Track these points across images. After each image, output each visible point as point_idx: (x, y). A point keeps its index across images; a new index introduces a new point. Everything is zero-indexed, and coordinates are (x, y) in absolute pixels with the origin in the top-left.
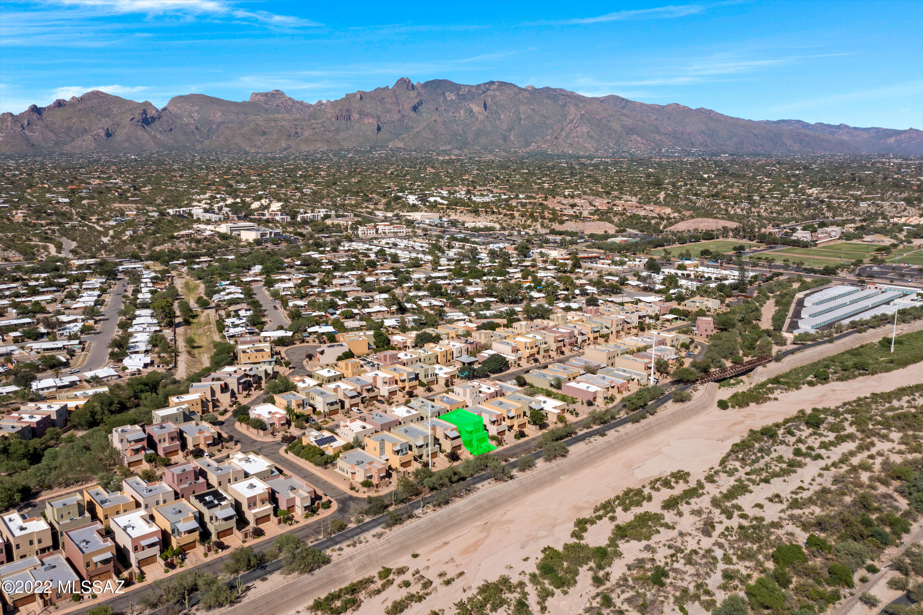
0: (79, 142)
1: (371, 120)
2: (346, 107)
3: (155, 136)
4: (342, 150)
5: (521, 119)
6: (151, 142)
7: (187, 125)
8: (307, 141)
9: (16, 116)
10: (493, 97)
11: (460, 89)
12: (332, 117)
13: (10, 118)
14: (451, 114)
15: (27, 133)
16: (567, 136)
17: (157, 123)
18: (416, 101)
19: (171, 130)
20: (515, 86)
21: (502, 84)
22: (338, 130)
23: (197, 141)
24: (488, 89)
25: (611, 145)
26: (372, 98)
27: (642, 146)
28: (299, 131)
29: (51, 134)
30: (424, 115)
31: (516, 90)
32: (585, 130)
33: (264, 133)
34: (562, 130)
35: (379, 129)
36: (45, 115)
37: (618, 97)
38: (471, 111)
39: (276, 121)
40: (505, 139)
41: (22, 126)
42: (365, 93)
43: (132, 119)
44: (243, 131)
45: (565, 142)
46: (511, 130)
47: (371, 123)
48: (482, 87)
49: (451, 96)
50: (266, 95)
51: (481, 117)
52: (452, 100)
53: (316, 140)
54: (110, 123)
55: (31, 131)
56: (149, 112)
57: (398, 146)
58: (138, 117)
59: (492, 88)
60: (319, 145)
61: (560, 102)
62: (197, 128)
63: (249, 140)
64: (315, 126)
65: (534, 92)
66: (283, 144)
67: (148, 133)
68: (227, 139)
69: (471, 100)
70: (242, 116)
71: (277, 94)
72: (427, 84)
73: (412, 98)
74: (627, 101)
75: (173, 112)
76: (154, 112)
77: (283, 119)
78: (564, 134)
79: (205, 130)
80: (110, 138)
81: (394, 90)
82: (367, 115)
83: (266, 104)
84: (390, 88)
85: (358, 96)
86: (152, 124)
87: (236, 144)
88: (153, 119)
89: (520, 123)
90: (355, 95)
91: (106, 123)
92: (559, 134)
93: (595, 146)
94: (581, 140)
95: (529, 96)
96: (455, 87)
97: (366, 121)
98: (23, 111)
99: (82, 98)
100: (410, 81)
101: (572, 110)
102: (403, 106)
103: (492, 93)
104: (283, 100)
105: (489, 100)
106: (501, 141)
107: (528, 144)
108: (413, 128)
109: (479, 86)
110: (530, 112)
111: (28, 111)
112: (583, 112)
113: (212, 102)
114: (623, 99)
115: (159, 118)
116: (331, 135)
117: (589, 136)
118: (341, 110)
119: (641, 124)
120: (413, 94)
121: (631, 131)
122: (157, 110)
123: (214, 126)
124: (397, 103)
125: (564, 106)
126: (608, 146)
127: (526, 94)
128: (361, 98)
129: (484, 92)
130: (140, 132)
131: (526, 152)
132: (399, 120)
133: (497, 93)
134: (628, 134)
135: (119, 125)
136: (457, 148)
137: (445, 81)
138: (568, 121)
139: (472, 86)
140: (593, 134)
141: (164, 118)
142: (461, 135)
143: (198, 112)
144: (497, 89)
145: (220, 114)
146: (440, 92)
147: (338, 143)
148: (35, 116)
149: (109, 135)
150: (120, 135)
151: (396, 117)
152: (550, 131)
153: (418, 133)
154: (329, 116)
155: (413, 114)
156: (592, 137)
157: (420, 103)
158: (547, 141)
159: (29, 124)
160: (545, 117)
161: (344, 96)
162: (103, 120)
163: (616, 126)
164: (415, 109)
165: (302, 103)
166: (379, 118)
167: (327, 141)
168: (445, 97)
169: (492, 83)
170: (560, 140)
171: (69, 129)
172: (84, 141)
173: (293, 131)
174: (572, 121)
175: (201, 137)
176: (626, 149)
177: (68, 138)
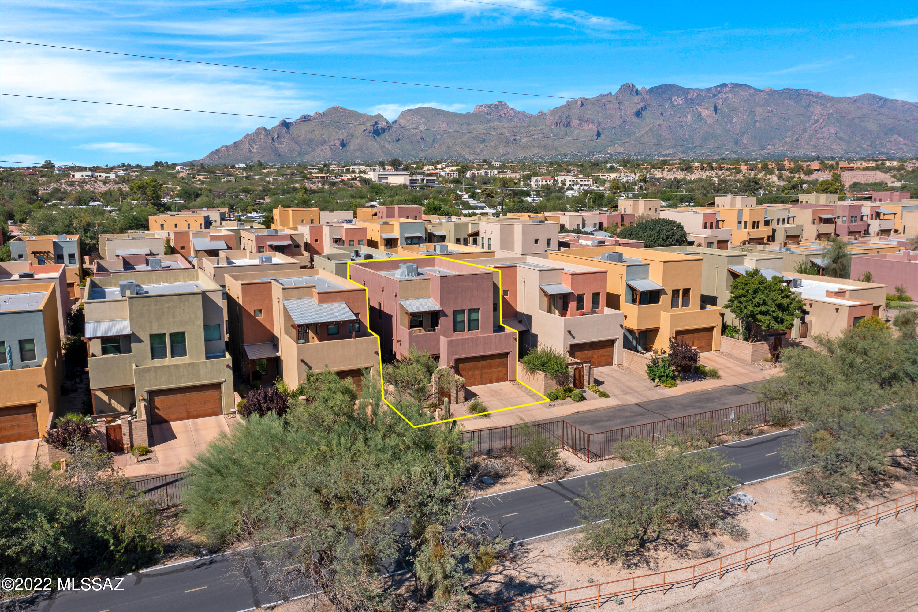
0: (318, 152)
1: (590, 126)
2: (566, 114)
3: (384, 146)
4: (559, 155)
5: (756, 121)
6: (380, 151)
7: (413, 135)
8: (524, 147)
9: (269, 130)
10: (725, 100)
11: (688, 93)
12: (551, 124)
13: (263, 132)
14: (677, 119)
15: (276, 145)
16: (810, 138)
17: (386, 133)
18: (639, 107)
19: (399, 140)
20: (750, 87)
21: (736, 86)
22: (556, 137)
23: (422, 150)
24: (720, 92)
25: (865, 146)
26: (593, 104)
27: (904, 147)
28: (518, 138)
29: (296, 146)
30: (648, 120)
31: (752, 91)
32: (832, 130)
33: (484, 141)
34: (805, 130)
35: (599, 135)
36: (292, 129)
37: (874, 96)
38: (700, 115)
39: (495, 128)
40: (737, 143)
41: (273, 139)
42: (586, 100)
43: (365, 130)
44: (463, 139)
45: (808, 144)
46: (744, 133)
47: (591, 129)
48: (714, 91)
49: (678, 101)
50: (490, 106)
51: (710, 121)
52: (679, 105)
53: (534, 147)
54: (346, 134)
55: (280, 143)
56: (380, 124)
57: (618, 151)
58: (370, 128)
59: (724, 91)
60: (536, 150)
61: (803, 103)
62: (422, 138)
63: (469, 147)
64: (534, 132)
65: (772, 93)
66: (501, 151)
67: (378, 143)
68: (448, 147)
69: (700, 104)
70: (465, 127)
71: (500, 105)
72: (652, 90)
73: (636, 103)
74: (886, 100)
75: (403, 124)
76: (385, 123)
77: (503, 127)
78: (806, 135)
79: (429, 140)
80: (344, 148)
81: (617, 96)
82: (587, 121)
83: (489, 114)
84: (613, 93)
85: (579, 103)
86: (383, 135)
87: (456, 151)
88: (384, 130)
89: (755, 125)
90: (576, 101)
91: (342, 134)
92: (801, 135)
93: (845, 148)
94: (827, 142)
95: (767, 96)
96: (684, 92)
97: (586, 127)
98: (274, 126)
99: (324, 114)
100: (634, 86)
101: (818, 109)
102: (625, 111)
103: (724, 96)
104: (505, 110)
105: (720, 104)
106: (732, 145)
107: (763, 147)
108: (634, 133)
109: (709, 89)
110: (767, 114)
111: (279, 125)
112: (831, 111)
113: (439, 114)
114: (881, 98)
115: (389, 129)
116: (549, 141)
117: (837, 138)
118: (561, 117)
119: (903, 123)
120: (636, 99)
121: (891, 130)
122: (388, 122)
123: (439, 137)
124: (620, 109)
125: (807, 106)
126: (861, 147)
127: (763, 95)
128: (582, 105)
129: (715, 96)
130: (371, 142)
131: (761, 154)
132: (620, 126)
133: (730, 95)
134: (886, 134)
135: (353, 136)
136: (681, 152)
137: (672, 86)
138: (812, 121)
139: (702, 90)
140: (841, 134)
141: (393, 130)
142: (687, 140)
143: (425, 123)
144: (730, 92)
145: (444, 125)
146: (666, 96)
147: (556, 149)
148: (284, 130)
149: (343, 145)
150: (353, 145)
151: (618, 122)
152: (790, 133)
153: (640, 137)
154: (548, 123)
155: (636, 119)
156: (841, 139)
157: (644, 108)
158: (786, 143)
159: (278, 137)
160: (784, 119)
161: (565, 103)
162: (340, 132)
163: (872, 126)
164: (638, 114)
165: (523, 113)
166: (599, 124)
167: (545, 147)
168: (671, 102)
169: (724, 85)
170: (802, 141)
171: (311, 141)
172: (322, 151)
173: (512, 138)
174: (817, 121)
175: (425, 147)
176: (883, 151)
177: (310, 149)
